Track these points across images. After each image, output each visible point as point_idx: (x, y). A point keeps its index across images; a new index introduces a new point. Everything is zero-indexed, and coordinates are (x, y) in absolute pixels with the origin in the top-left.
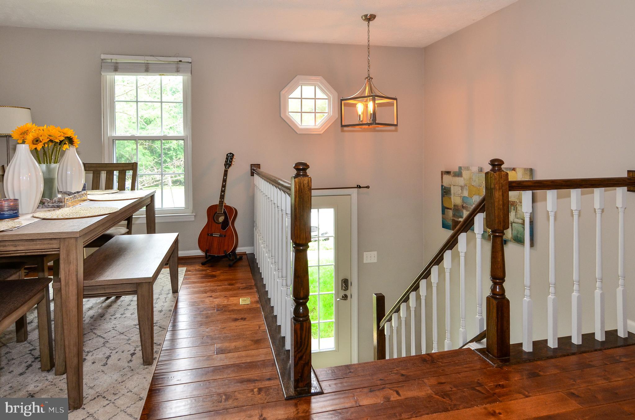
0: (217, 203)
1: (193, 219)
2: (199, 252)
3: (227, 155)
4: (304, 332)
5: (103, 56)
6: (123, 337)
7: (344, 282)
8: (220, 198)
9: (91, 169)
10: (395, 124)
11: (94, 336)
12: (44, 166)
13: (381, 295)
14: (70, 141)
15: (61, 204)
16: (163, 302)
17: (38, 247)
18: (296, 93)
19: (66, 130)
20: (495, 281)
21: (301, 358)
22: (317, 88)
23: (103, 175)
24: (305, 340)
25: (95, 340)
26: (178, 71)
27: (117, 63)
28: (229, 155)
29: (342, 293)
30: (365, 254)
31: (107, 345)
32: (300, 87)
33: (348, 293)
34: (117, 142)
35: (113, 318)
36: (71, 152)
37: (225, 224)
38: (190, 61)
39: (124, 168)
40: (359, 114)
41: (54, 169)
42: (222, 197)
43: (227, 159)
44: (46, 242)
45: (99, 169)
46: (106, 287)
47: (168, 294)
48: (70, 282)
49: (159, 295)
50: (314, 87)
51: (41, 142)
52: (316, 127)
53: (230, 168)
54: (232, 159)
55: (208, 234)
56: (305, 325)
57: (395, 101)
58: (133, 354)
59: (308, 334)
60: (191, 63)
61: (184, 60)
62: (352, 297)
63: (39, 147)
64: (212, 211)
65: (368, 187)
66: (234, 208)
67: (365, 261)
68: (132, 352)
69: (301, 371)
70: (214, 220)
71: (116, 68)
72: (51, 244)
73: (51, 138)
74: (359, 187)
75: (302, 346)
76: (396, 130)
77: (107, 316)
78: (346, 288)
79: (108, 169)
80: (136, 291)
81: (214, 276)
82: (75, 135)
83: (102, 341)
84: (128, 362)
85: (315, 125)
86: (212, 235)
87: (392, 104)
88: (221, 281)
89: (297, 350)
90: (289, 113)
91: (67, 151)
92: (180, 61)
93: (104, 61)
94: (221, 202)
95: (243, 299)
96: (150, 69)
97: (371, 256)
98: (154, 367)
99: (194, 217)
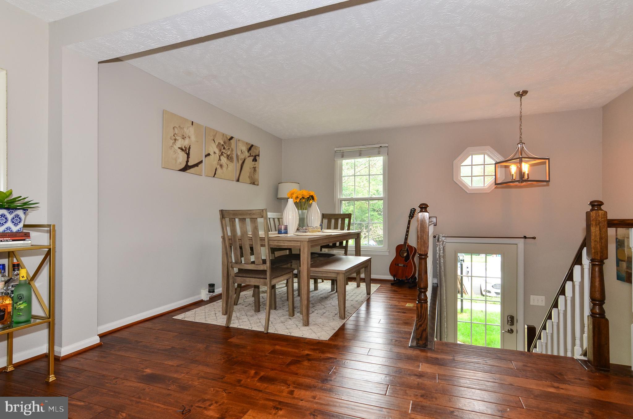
0: (403, 243)
1: (388, 254)
2: (390, 278)
3: (411, 210)
4: (423, 309)
5: (336, 149)
6: (333, 307)
7: (510, 318)
8: (405, 240)
9: (327, 217)
10: (547, 180)
11: (320, 304)
12: (300, 211)
13: (533, 327)
14: (312, 198)
15: (306, 231)
16: (360, 298)
17: (292, 245)
18: (468, 161)
19: (310, 192)
20: (595, 302)
21: (421, 326)
22: (486, 156)
23: (333, 221)
24: (423, 315)
25: (320, 306)
26: (379, 154)
27: (343, 152)
28: (412, 209)
29: (508, 327)
30: (532, 297)
31: (325, 309)
32: (471, 156)
33: (514, 328)
34: (343, 202)
35: (331, 299)
36: (314, 205)
37: (407, 258)
38: (387, 146)
39: (344, 217)
40: (512, 174)
41: (305, 213)
42: (406, 239)
43: (411, 212)
44: (295, 242)
45: (331, 217)
46: (323, 273)
47: (364, 295)
48: (305, 263)
49: (359, 294)
50: (483, 155)
51: (299, 198)
52: (485, 188)
53: (412, 219)
54: (414, 212)
55: (396, 264)
56: (424, 305)
57: (547, 161)
58: (336, 314)
59: (426, 311)
60: (388, 147)
61: (382, 145)
62: (518, 332)
63: (298, 200)
64: (399, 249)
65: (534, 238)
66: (414, 247)
67: (532, 303)
68: (336, 313)
69: (420, 333)
70: (400, 256)
71: (343, 156)
72: (297, 243)
73: (303, 196)
74: (525, 237)
75: (422, 318)
76: (548, 185)
77: (329, 299)
78: (512, 324)
79: (336, 217)
80: (337, 277)
81: (397, 291)
82: (315, 195)
83: (323, 307)
84: (333, 316)
85: (484, 186)
86: (398, 265)
87: (545, 163)
88: (399, 294)
89: (419, 320)
90: (461, 178)
91: (313, 205)
92: (381, 147)
93: (337, 152)
94: (406, 242)
95: (409, 304)
96: (362, 154)
97: (538, 300)
98: (344, 321)
99: (388, 252)
